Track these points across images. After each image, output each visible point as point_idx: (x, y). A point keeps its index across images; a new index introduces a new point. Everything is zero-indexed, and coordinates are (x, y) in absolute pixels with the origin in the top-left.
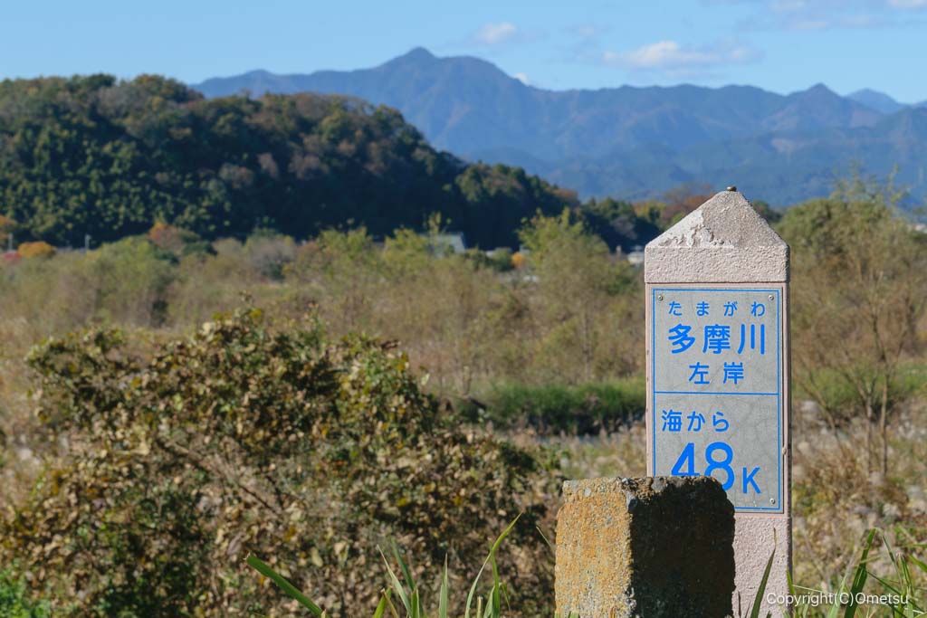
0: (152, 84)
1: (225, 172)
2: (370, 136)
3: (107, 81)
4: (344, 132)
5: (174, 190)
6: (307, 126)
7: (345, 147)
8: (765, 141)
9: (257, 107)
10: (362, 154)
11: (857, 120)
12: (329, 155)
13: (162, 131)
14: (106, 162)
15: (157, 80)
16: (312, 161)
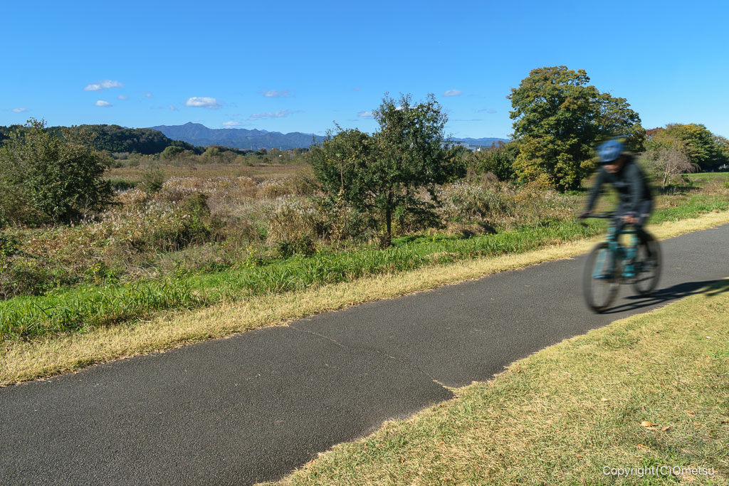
0: (114, 126)
1: (127, 141)
2: (155, 135)
3: (106, 125)
4: (150, 135)
5: (117, 144)
6: (143, 134)
7: (150, 137)
8: (246, 137)
9: (134, 130)
10: (153, 138)
11: (261, 134)
12: (147, 139)
13: (115, 134)
14: (105, 139)
15: (115, 126)
16: (144, 140)
